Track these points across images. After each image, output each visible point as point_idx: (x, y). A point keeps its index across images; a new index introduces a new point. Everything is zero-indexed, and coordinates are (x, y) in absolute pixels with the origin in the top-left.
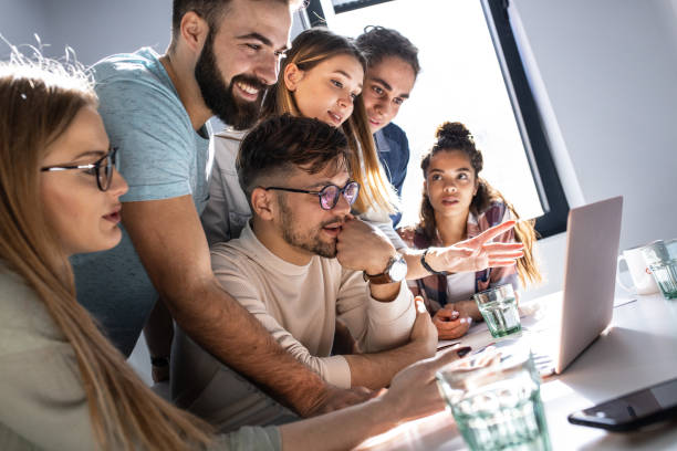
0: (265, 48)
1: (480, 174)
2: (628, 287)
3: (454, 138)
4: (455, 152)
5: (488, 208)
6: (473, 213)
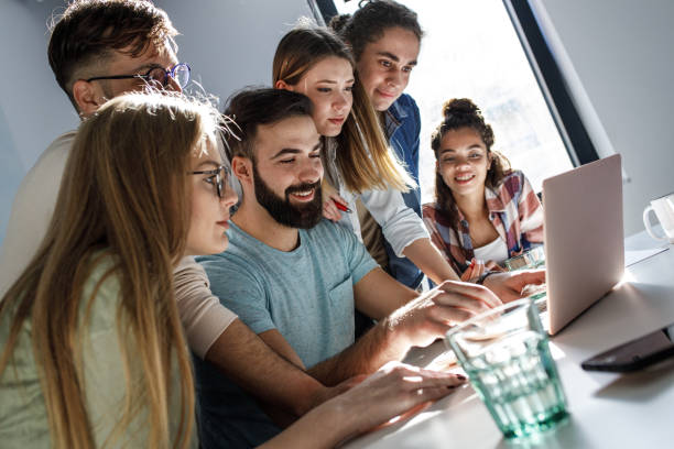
1: (493, 149)
2: (659, 237)
3: (462, 115)
4: (464, 130)
5: (505, 179)
6: (489, 187)
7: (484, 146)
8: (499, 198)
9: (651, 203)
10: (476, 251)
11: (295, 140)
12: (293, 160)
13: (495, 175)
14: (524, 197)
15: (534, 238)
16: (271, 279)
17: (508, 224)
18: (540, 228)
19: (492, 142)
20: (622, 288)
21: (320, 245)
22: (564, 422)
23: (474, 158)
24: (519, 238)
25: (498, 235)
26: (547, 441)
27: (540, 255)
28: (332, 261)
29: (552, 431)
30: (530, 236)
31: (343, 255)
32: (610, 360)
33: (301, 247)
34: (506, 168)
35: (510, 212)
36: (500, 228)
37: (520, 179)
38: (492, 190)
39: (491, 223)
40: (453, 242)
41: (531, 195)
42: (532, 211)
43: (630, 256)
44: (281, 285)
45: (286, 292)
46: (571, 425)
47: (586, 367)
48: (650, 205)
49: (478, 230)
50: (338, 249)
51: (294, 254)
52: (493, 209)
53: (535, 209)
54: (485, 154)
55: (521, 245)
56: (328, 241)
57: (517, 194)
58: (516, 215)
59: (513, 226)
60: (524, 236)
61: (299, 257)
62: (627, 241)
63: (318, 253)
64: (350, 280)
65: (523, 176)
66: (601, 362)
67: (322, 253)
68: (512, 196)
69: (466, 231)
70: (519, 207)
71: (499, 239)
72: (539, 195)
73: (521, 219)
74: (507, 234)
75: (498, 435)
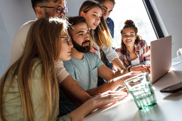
5: (140, 42)
6: (136, 44)
8: (138, 47)
9: (179, 49)
10: (131, 61)
11: (82, 29)
12: (82, 34)
13: (137, 41)
14: (145, 47)
15: (147, 58)
16: (76, 67)
17: (140, 54)
18: (149, 56)
19: (137, 32)
20: (171, 71)
21: (89, 58)
22: (155, 106)
23: (132, 36)
24: (143, 58)
25: (137, 57)
26: (151, 111)
27: (149, 63)
28: (92, 62)
29: (152, 108)
30: (146, 58)
31: (95, 61)
32: (168, 90)
33: (84, 59)
34: (141, 39)
35: (141, 51)
36: (138, 55)
37: (144, 42)
38: (136, 45)
39: (136, 54)
40: (125, 59)
41: (147, 47)
42: (147, 51)
43: (173, 64)
44: (78, 69)
45: (80, 71)
46: (157, 107)
47: (161, 91)
49: (132, 55)
50: (93, 59)
51: (82, 60)
52: (136, 50)
53: (148, 51)
54: (135, 35)
55: (143, 60)
56: (91, 57)
57: (143, 46)
58: (143, 52)
59: (142, 55)
60: (144, 58)
61: (83, 61)
62: (172, 60)
63: (88, 60)
64: (97, 68)
65: (145, 41)
66: (166, 90)
67: (90, 60)
68: (142, 47)
69: (129, 56)
70: (144, 50)
71: (138, 58)
72: (149, 47)
73: (144, 53)
74: (140, 57)
75: (137, 109)
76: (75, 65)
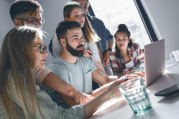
0: (78, 37)
2: (174, 61)
4: (122, 32)
5: (134, 45)
7: (127, 37)
8: (132, 50)
9: (173, 52)
10: (126, 64)
13: (131, 44)
14: (138, 50)
16: (69, 71)
17: (134, 57)
18: (143, 58)
19: (130, 36)
20: (165, 74)
21: (83, 62)
22: (150, 109)
25: (131, 60)
26: (146, 114)
27: (143, 66)
28: (86, 66)
29: (147, 112)
30: (140, 60)
31: (89, 65)
32: (162, 93)
34: (134, 43)
35: (135, 54)
36: (132, 58)
37: (137, 45)
38: (130, 48)
39: (129, 57)
42: (140, 54)
43: (167, 66)
44: (72, 73)
45: (73, 75)
46: (152, 110)
47: (156, 95)
48: (172, 52)
49: (126, 59)
50: (87, 63)
51: (75, 65)
52: (130, 53)
55: (137, 63)
57: (136, 49)
58: (136, 55)
59: (135, 58)
60: (138, 60)
61: (77, 65)
62: (166, 62)
63: (82, 64)
65: (138, 44)
66: (160, 94)
68: (135, 50)
69: (123, 59)
70: (137, 53)
71: (132, 61)
72: (143, 50)
73: (137, 56)
74: (134, 60)
75: (133, 113)
76: (69, 69)
